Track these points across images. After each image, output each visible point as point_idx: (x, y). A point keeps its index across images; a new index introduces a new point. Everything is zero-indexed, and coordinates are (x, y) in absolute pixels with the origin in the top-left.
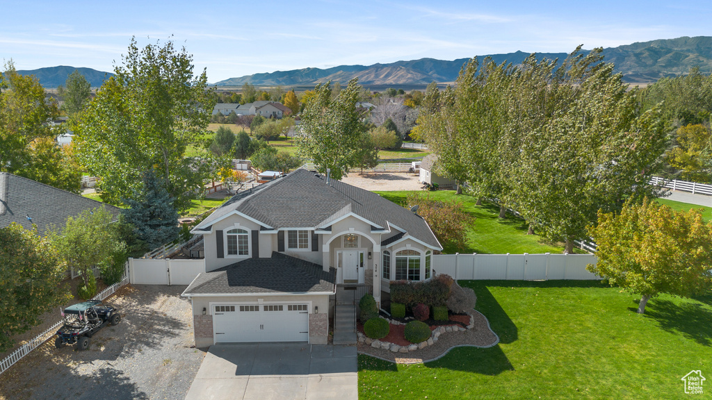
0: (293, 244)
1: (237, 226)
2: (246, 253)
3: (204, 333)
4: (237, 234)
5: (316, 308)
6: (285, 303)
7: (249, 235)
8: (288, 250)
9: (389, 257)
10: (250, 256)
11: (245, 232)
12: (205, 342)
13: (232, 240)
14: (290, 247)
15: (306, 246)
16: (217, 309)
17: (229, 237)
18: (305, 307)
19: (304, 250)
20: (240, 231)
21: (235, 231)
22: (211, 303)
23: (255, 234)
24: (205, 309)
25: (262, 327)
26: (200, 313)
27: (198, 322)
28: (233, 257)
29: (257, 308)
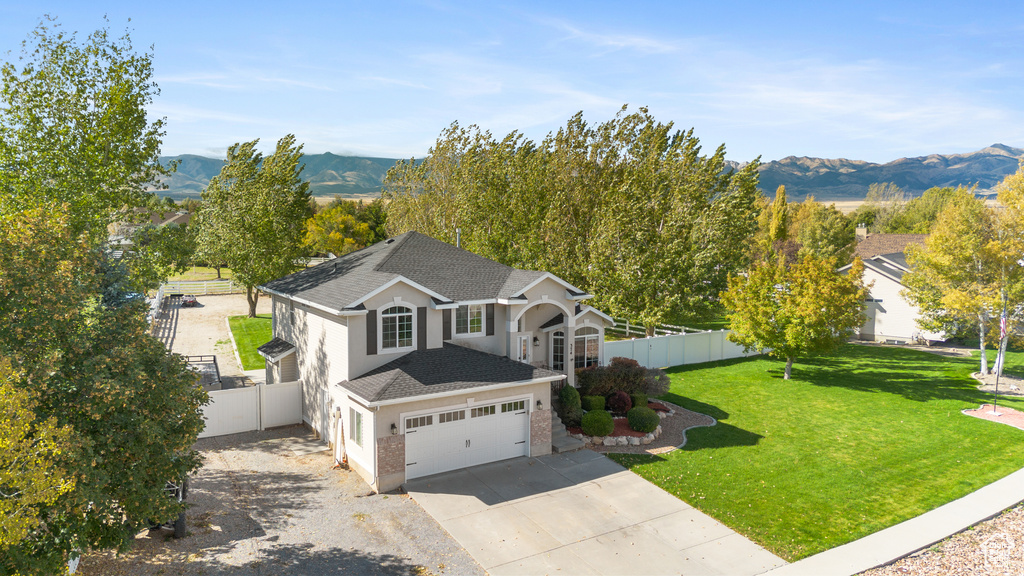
0: (462, 329)
1: (398, 302)
2: (409, 344)
3: (391, 466)
4: (397, 315)
5: (539, 403)
6: (498, 402)
7: (414, 315)
8: (457, 337)
9: (562, 340)
10: (414, 347)
11: (408, 310)
12: (394, 480)
13: (389, 324)
14: (458, 331)
15: (479, 330)
16: (410, 423)
17: (385, 320)
18: (521, 405)
19: (476, 335)
20: (401, 309)
21: (393, 310)
22: (402, 415)
23: (422, 312)
24: (393, 426)
25: (468, 443)
26: (386, 434)
27: (384, 448)
28: (390, 351)
29: (462, 415)
